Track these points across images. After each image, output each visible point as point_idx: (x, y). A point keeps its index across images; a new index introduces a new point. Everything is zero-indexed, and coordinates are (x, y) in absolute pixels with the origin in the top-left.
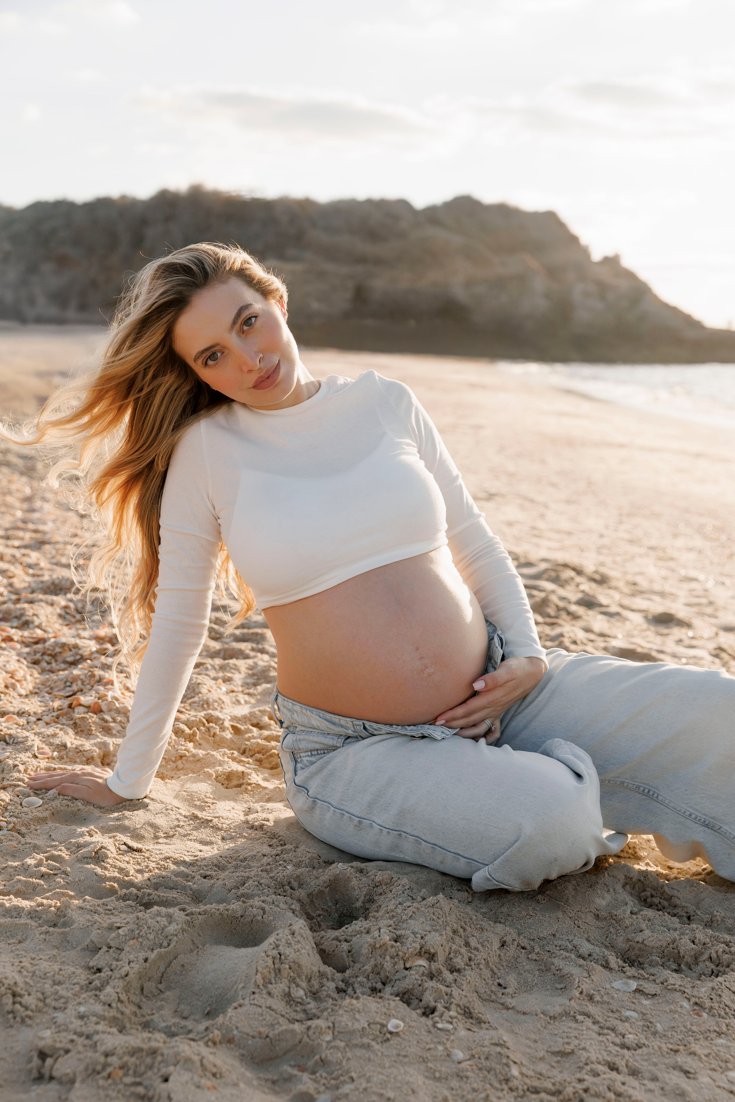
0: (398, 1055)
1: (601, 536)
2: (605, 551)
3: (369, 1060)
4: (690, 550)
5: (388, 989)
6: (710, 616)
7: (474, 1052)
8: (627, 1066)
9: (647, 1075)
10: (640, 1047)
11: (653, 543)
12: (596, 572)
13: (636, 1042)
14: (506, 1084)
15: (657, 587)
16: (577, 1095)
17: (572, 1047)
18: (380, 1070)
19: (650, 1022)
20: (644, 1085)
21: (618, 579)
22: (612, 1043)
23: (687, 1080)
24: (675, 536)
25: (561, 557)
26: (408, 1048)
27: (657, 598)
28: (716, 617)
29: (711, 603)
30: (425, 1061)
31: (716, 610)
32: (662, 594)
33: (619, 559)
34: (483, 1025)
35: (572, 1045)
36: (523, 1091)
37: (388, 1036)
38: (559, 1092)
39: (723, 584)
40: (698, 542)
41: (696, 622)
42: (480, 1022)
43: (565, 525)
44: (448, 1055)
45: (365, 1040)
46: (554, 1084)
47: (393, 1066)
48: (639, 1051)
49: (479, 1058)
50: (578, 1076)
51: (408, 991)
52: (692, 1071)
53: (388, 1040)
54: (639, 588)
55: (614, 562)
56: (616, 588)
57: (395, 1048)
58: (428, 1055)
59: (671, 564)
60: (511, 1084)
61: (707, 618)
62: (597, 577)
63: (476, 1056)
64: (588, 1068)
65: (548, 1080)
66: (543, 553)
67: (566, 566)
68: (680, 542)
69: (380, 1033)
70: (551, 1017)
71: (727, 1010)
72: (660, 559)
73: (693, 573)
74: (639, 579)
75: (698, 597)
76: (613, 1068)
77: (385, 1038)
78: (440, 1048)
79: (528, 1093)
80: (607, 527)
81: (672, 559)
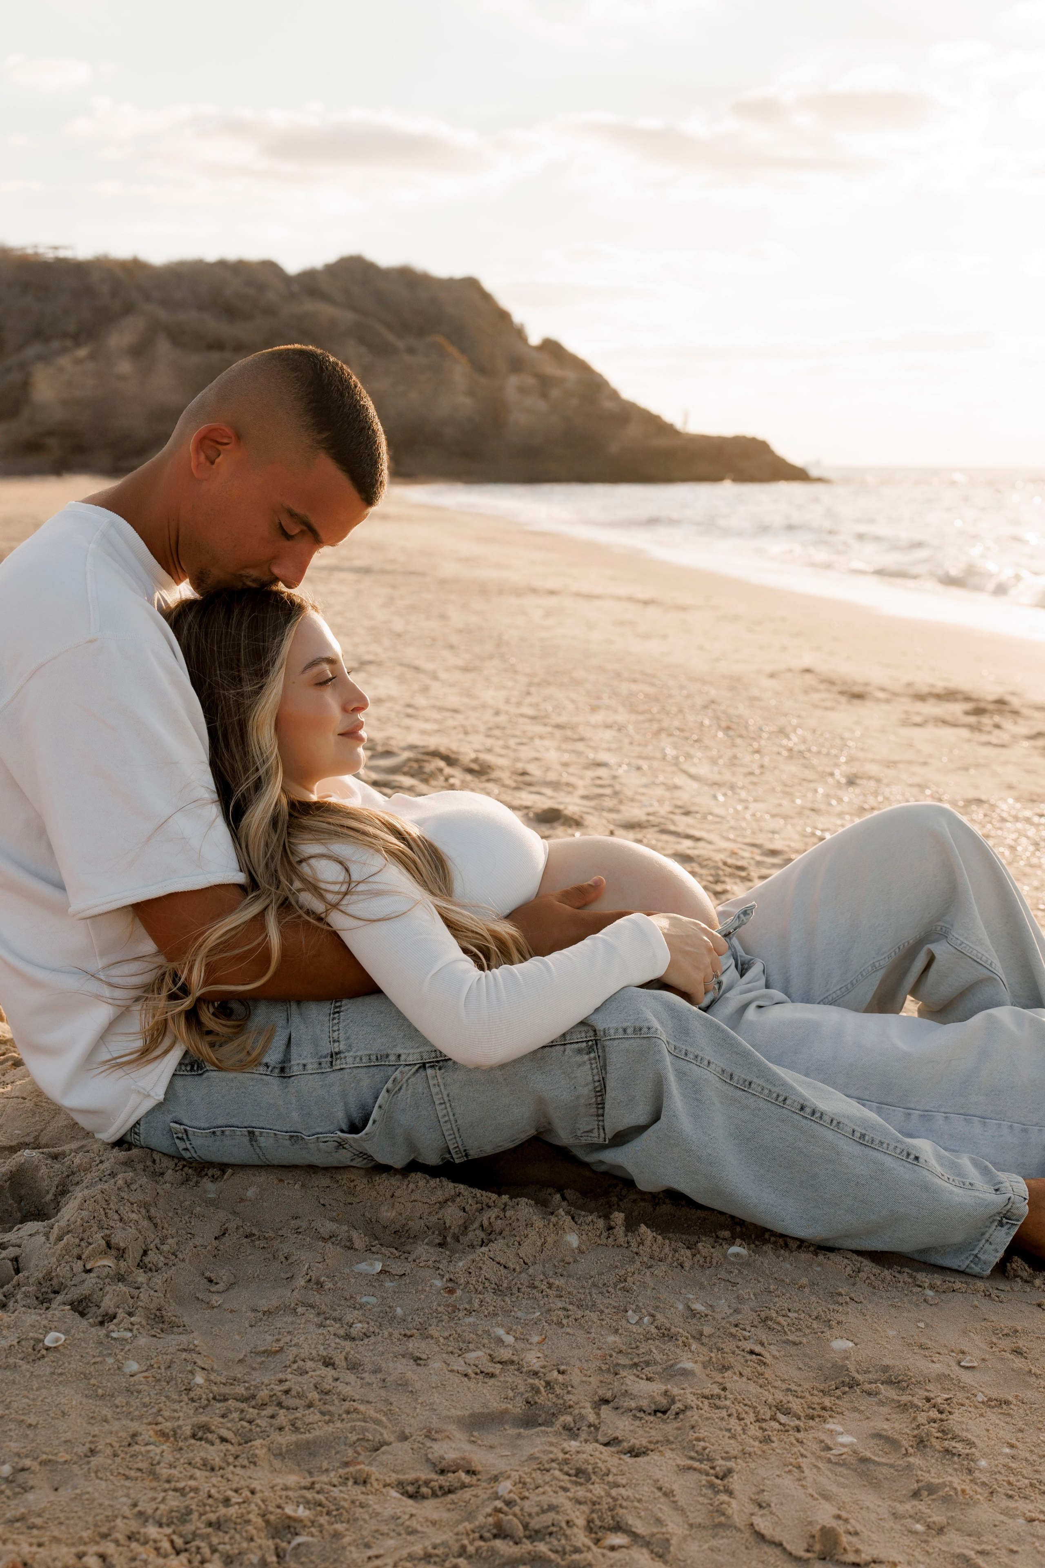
0: (53, 1373)
1: (497, 713)
2: (497, 733)
3: (14, 1383)
4: (608, 726)
5: (60, 1298)
6: (611, 810)
7: (153, 1362)
8: (346, 1359)
9: (369, 1367)
10: (368, 1337)
11: (563, 719)
12: (475, 760)
13: (363, 1331)
14: (187, 1394)
15: (552, 776)
16: (274, 1398)
17: (281, 1344)
18: (25, 1392)
19: (390, 1307)
20: (362, 1379)
21: (501, 768)
22: (335, 1335)
23: (415, 1367)
24: (594, 709)
25: (433, 742)
26: (66, 1365)
27: (548, 791)
28: (618, 811)
29: (616, 793)
30: (87, 1377)
31: (621, 802)
32: (556, 785)
33: (512, 742)
34: (175, 1329)
35: (282, 1342)
36: (208, 1400)
37: (44, 1352)
38: (254, 1397)
39: (639, 768)
40: (622, 717)
41: (590, 820)
42: (173, 1325)
43: (453, 700)
44: (119, 1368)
45: (11, 1360)
46: (247, 1389)
47: (44, 1387)
48: (366, 1341)
49: (159, 1368)
50: (281, 1376)
51: (85, 1298)
52: (424, 1357)
53: (43, 1357)
54: (527, 778)
55: (507, 747)
56: (496, 781)
57: (51, 1366)
58: (92, 1369)
59: (580, 746)
60: (192, 1394)
61: (605, 814)
62: (475, 767)
63: (155, 1366)
64: (295, 1366)
65: (242, 1385)
66: (414, 739)
67: (436, 754)
68: (598, 718)
69: (34, 1350)
70: (264, 1313)
71: (487, 1284)
72: (567, 739)
73: (603, 757)
74: (532, 768)
75: (601, 786)
76: (328, 1363)
77: (39, 1355)
78: (110, 1360)
79: (212, 1402)
80: (507, 701)
81: (582, 739)
